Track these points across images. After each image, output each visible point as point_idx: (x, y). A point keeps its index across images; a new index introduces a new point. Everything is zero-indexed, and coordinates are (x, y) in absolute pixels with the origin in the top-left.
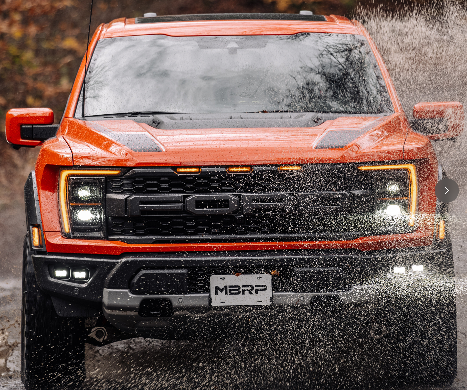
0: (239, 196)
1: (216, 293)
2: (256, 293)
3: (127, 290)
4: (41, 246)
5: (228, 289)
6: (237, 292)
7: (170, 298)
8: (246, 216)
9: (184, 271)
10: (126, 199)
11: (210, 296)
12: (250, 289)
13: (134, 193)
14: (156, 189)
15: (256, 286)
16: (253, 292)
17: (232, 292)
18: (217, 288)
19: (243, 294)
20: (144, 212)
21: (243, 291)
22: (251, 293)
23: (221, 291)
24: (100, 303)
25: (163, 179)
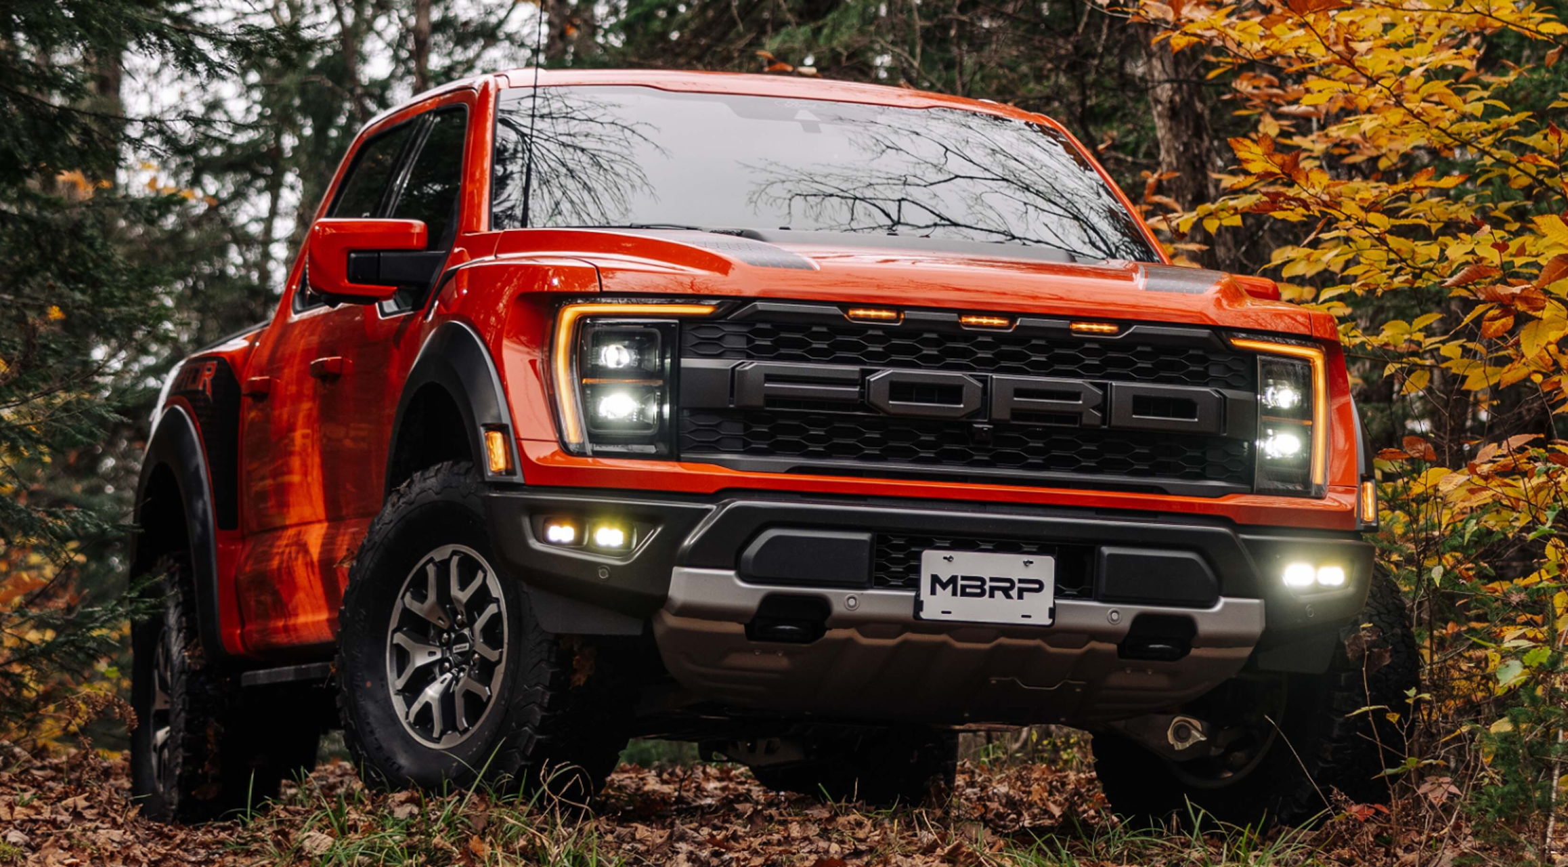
0: (984, 380)
1: (933, 592)
2: (1020, 597)
3: (731, 573)
4: (510, 471)
5: (960, 582)
6: (978, 591)
7: (830, 596)
8: (998, 425)
9: (865, 537)
10: (733, 368)
11: (918, 596)
12: (1006, 587)
13: (749, 357)
14: (799, 352)
15: (1021, 581)
16: (1014, 593)
17: (968, 590)
18: (935, 579)
19: (992, 596)
20: (772, 399)
21: (993, 589)
22: (1009, 597)
23: (944, 586)
24: (662, 600)
25: (815, 329)
